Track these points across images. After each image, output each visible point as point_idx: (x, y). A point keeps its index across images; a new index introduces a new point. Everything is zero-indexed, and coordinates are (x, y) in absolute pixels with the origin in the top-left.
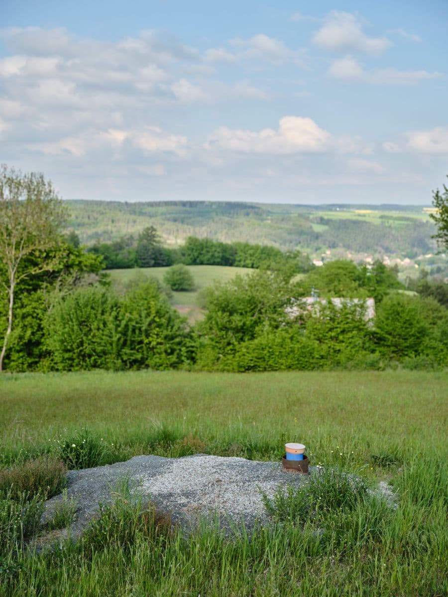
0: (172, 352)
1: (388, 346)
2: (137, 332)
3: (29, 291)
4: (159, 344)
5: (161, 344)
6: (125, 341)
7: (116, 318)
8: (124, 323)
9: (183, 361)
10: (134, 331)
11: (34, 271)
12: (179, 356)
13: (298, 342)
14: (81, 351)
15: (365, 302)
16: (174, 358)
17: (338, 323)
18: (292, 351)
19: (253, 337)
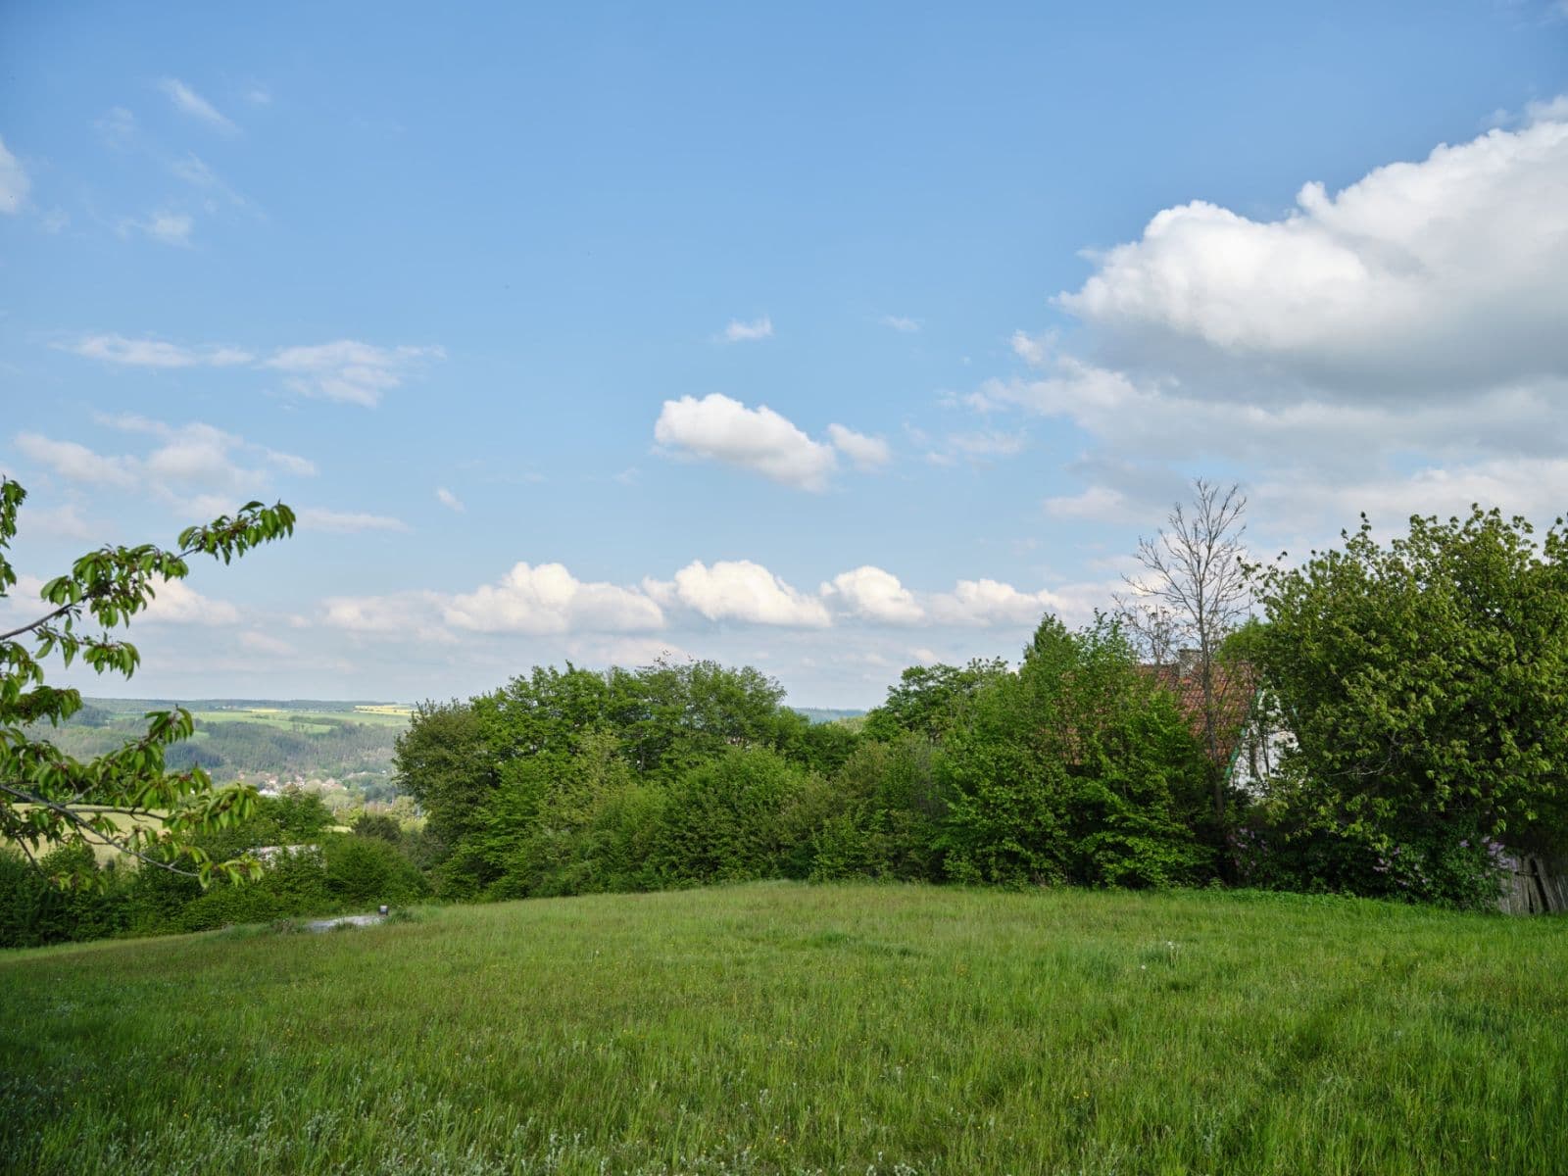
0: (101, 919)
1: (349, 893)
2: (58, 900)
4: (84, 911)
6: (42, 912)
9: (113, 929)
10: (53, 901)
12: (110, 923)
16: (104, 926)
17: (295, 873)
18: (248, 905)
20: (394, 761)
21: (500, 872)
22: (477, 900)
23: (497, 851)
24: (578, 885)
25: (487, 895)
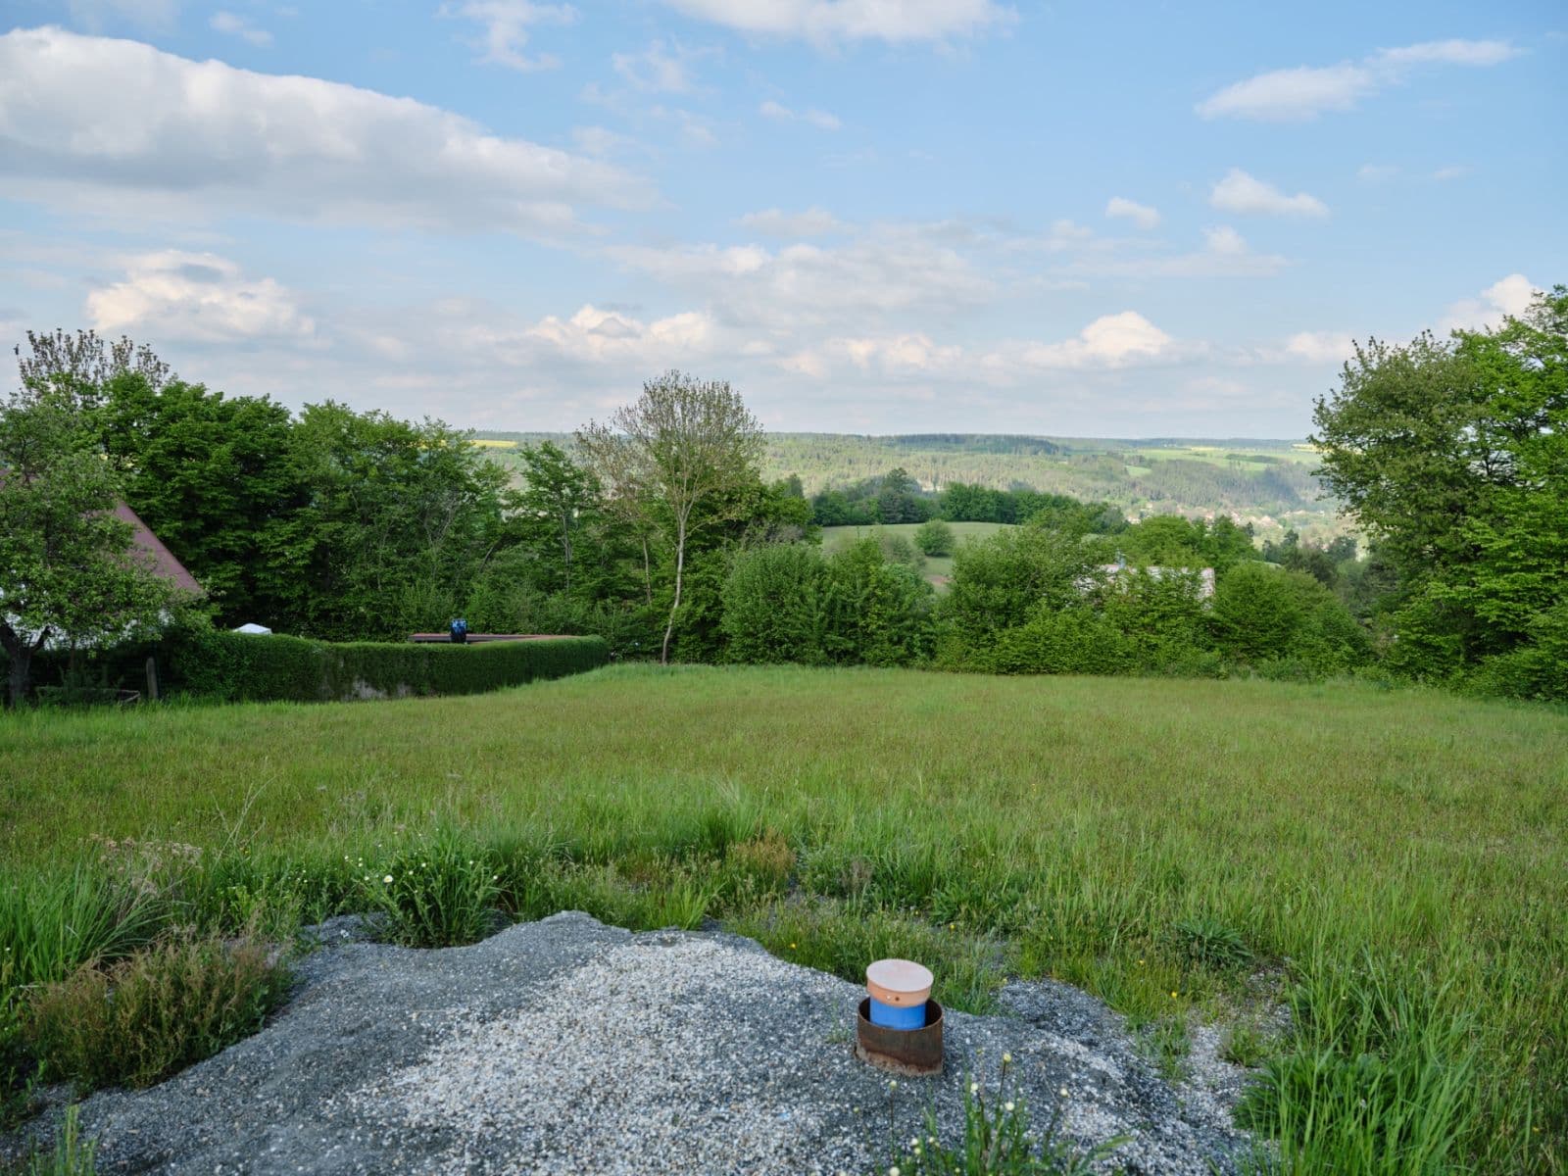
0: (900, 640)
1: (1235, 641)
2: (849, 610)
3: (704, 549)
5: (883, 628)
6: (831, 623)
7: (819, 589)
8: (829, 595)
9: (915, 654)
10: (844, 607)
11: (712, 520)
12: (910, 647)
13: (1091, 630)
14: (768, 635)
15: (1198, 573)
16: (901, 650)
17: (1155, 604)
18: (1081, 645)
19: (1022, 622)
20: (1312, 440)
23: (1505, 599)
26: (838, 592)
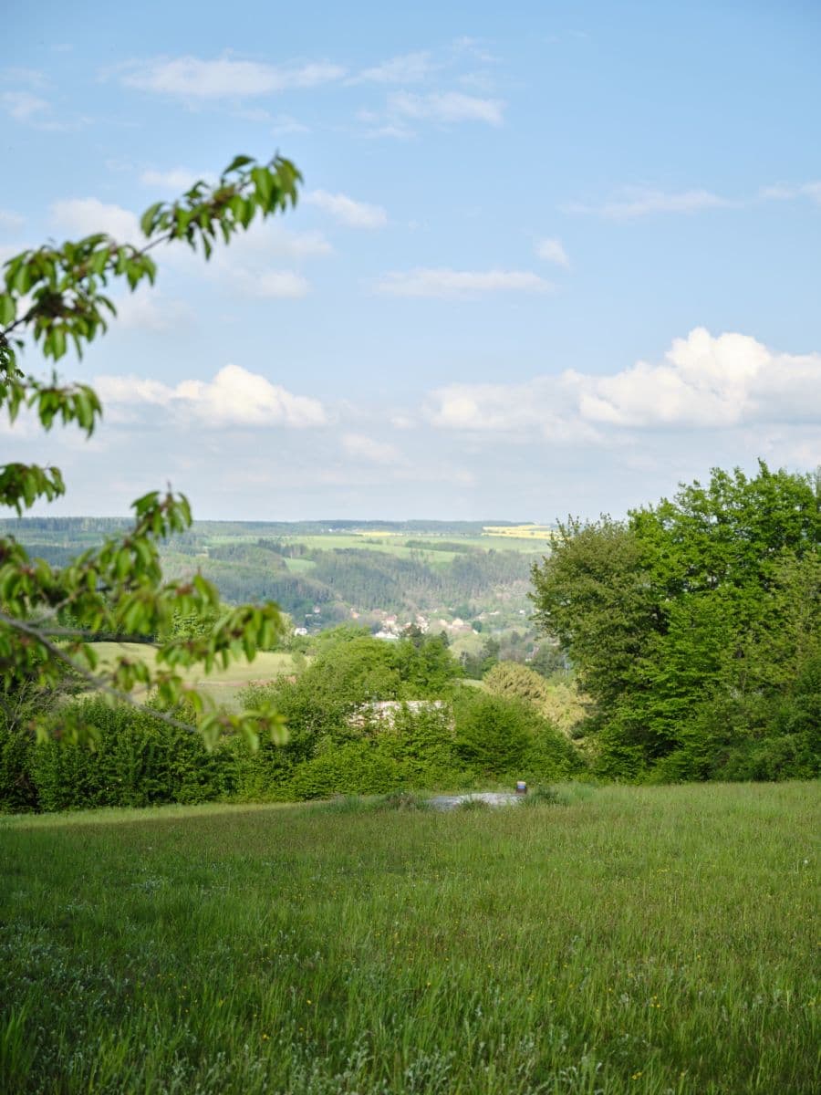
0: (206, 780)
1: (482, 763)
2: (161, 755)
4: (189, 770)
6: (144, 767)
8: (144, 743)
9: (219, 792)
10: (156, 756)
12: (216, 785)
13: (371, 760)
14: (84, 783)
16: (209, 788)
17: (418, 735)
18: (365, 772)
19: (309, 757)
20: (530, 596)
21: (672, 745)
22: (642, 781)
23: (667, 717)
24: (778, 767)
25: (656, 773)
26: (153, 739)
